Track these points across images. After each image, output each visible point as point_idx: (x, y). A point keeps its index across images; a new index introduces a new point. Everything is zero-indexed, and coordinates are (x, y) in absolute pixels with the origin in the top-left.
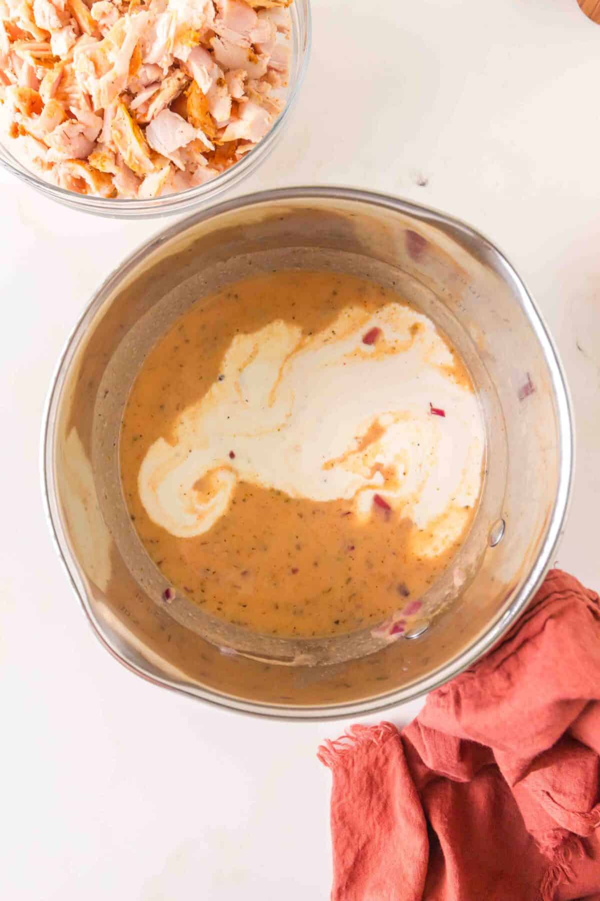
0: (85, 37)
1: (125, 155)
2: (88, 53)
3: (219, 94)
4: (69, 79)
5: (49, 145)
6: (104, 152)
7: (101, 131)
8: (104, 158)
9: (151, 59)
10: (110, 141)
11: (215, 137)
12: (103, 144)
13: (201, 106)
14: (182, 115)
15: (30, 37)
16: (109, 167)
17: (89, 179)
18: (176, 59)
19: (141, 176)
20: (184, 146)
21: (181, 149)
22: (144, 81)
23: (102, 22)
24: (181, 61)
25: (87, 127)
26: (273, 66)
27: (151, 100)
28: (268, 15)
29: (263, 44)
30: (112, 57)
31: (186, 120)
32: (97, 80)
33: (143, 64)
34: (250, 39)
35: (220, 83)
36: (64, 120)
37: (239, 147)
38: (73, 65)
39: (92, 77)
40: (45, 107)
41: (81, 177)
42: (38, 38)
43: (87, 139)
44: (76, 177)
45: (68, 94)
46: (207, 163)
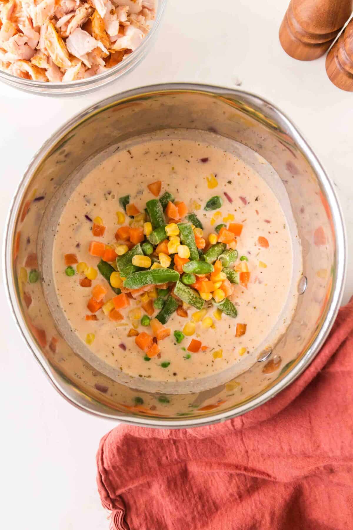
1: (53, 57)
3: (112, 19)
4: (18, 8)
5: (6, 49)
6: (41, 55)
7: (38, 42)
8: (40, 59)
10: (44, 48)
11: (109, 47)
12: (39, 50)
13: (100, 26)
14: (89, 33)
16: (43, 64)
17: (31, 72)
19: (63, 71)
20: (90, 51)
21: (88, 54)
22: (65, 9)
25: (30, 39)
26: (146, 6)
27: (69, 22)
31: (92, 36)
32: (35, 7)
35: (112, 12)
36: (15, 34)
37: (125, 55)
39: (32, 6)
40: (3, 25)
41: (26, 71)
43: (29, 47)
44: (23, 71)
45: (17, 18)
46: (105, 64)
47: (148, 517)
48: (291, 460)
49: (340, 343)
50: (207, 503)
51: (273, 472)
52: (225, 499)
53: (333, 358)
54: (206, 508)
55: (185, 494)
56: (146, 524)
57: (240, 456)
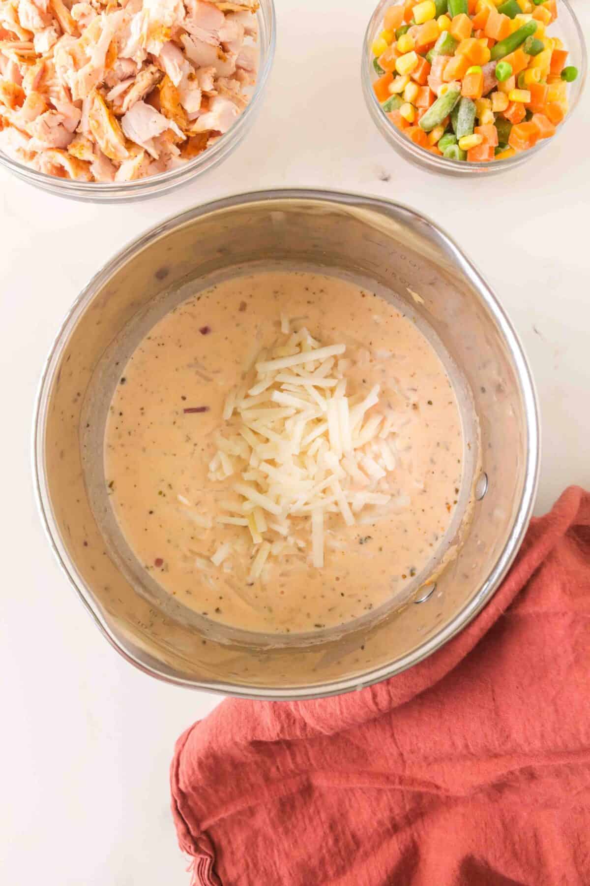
0: (66, 36)
1: (101, 144)
2: (68, 48)
3: (191, 88)
4: (50, 73)
5: (30, 134)
6: (83, 141)
7: (79, 122)
8: (83, 147)
9: (126, 53)
10: (88, 131)
11: (187, 128)
12: (81, 134)
13: (172, 98)
14: (157, 109)
15: (16, 38)
16: (87, 155)
17: (68, 167)
18: (149, 54)
19: (117, 164)
20: (157, 135)
21: (154, 139)
22: (120, 75)
23: (81, 23)
24: (153, 55)
25: (67, 118)
26: (241, 64)
27: (126, 92)
28: (236, 18)
29: (230, 43)
30: (89, 51)
31: (160, 112)
32: (76, 73)
33: (118, 58)
34: (218, 37)
35: (191, 78)
36: (45, 111)
37: (210, 139)
38: (54, 60)
39: (71, 71)
40: (27, 99)
41: (61, 165)
42: (23, 38)
43: (66, 129)
44: (56, 165)
45: (48, 87)
46: (180, 153)
47: (251, 865)
48: (469, 763)
49: (532, 571)
50: (342, 835)
51: (444, 781)
52: (371, 830)
53: (523, 593)
54: (341, 844)
55: (307, 821)
56: (248, 876)
57: (391, 762)
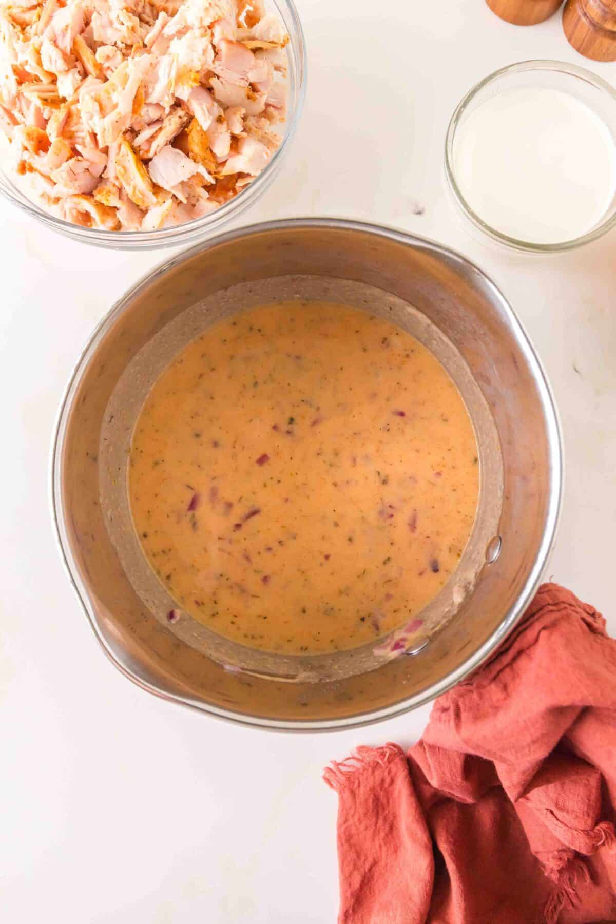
0: (90, 79)
1: (128, 190)
2: (93, 94)
3: (219, 131)
4: (75, 118)
5: (55, 181)
6: (108, 187)
7: (105, 167)
8: (109, 192)
9: (153, 99)
10: (114, 177)
11: (216, 171)
12: (108, 179)
13: (202, 143)
14: (184, 152)
15: (37, 79)
16: (113, 201)
17: (94, 213)
18: (177, 98)
19: (144, 209)
20: (186, 180)
21: (182, 183)
22: (147, 119)
23: (106, 65)
24: (182, 100)
25: (92, 163)
26: (271, 103)
27: (153, 137)
28: (265, 55)
29: (259, 83)
30: (116, 97)
31: (188, 155)
32: (102, 119)
33: (145, 104)
34: (248, 78)
35: (219, 120)
36: (71, 157)
37: (239, 181)
38: (79, 106)
39: (97, 117)
40: (52, 145)
41: (86, 211)
42: (45, 80)
43: (91, 174)
44: (82, 211)
45: (74, 132)
46: (208, 196)
